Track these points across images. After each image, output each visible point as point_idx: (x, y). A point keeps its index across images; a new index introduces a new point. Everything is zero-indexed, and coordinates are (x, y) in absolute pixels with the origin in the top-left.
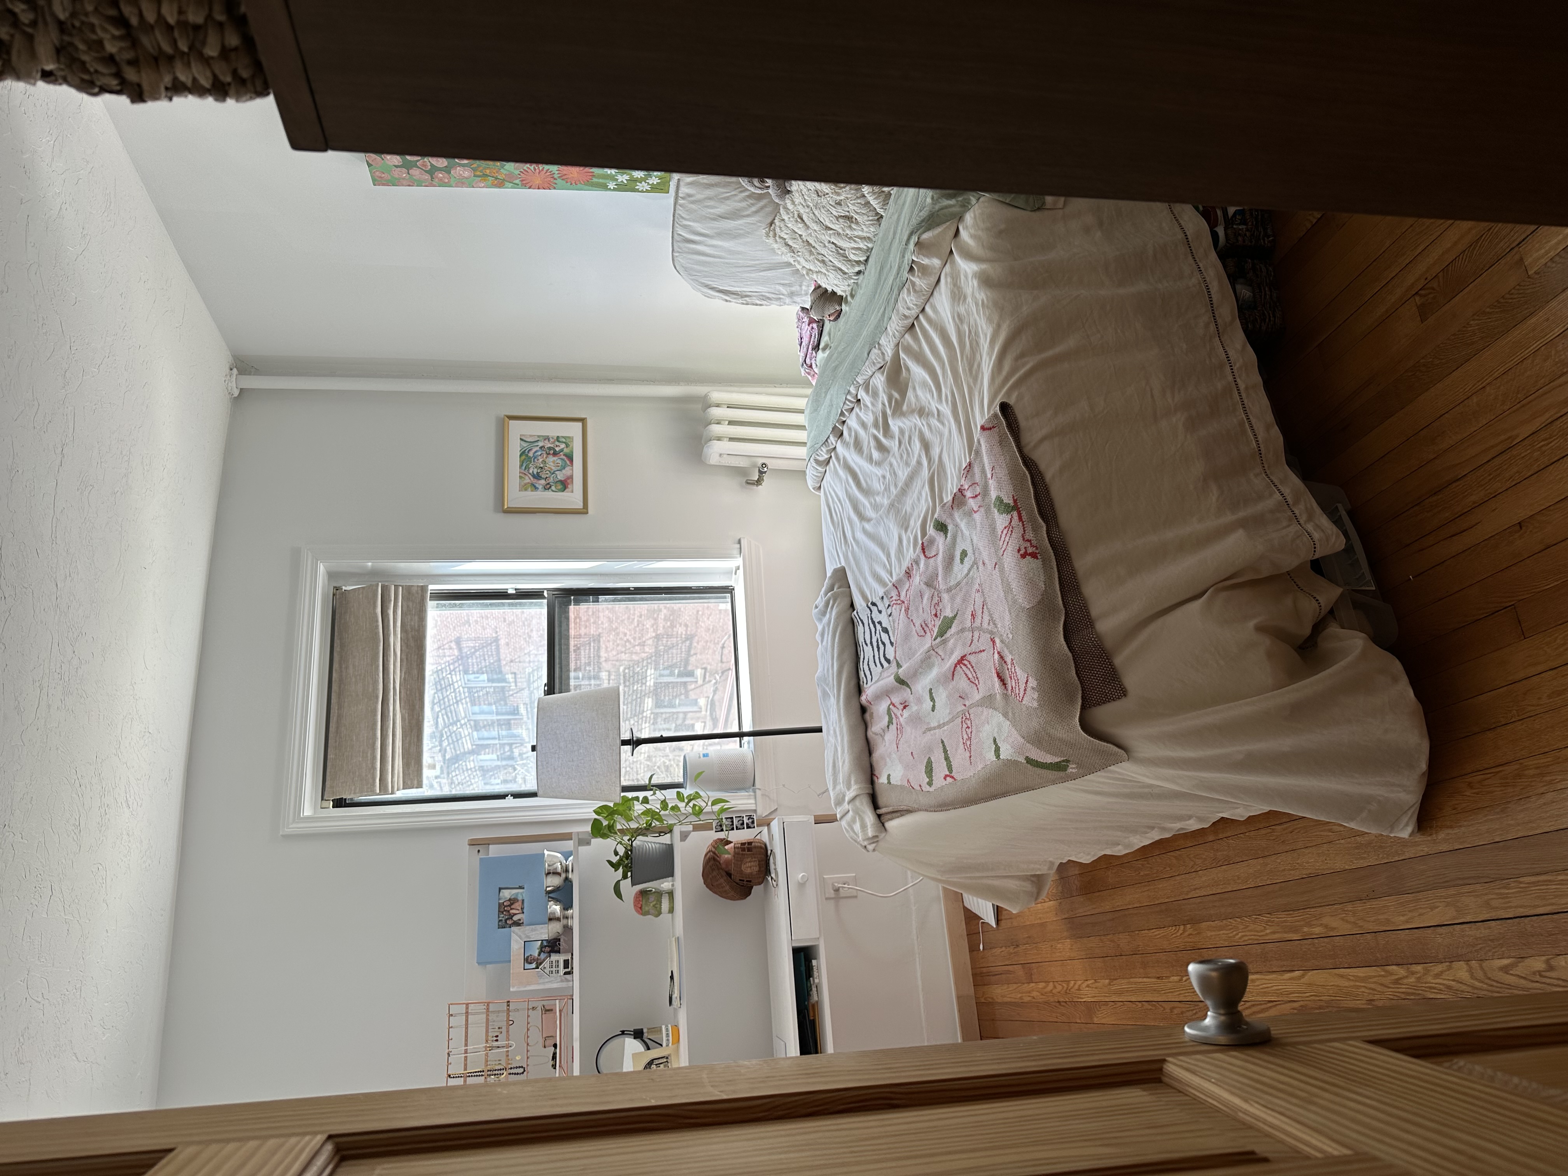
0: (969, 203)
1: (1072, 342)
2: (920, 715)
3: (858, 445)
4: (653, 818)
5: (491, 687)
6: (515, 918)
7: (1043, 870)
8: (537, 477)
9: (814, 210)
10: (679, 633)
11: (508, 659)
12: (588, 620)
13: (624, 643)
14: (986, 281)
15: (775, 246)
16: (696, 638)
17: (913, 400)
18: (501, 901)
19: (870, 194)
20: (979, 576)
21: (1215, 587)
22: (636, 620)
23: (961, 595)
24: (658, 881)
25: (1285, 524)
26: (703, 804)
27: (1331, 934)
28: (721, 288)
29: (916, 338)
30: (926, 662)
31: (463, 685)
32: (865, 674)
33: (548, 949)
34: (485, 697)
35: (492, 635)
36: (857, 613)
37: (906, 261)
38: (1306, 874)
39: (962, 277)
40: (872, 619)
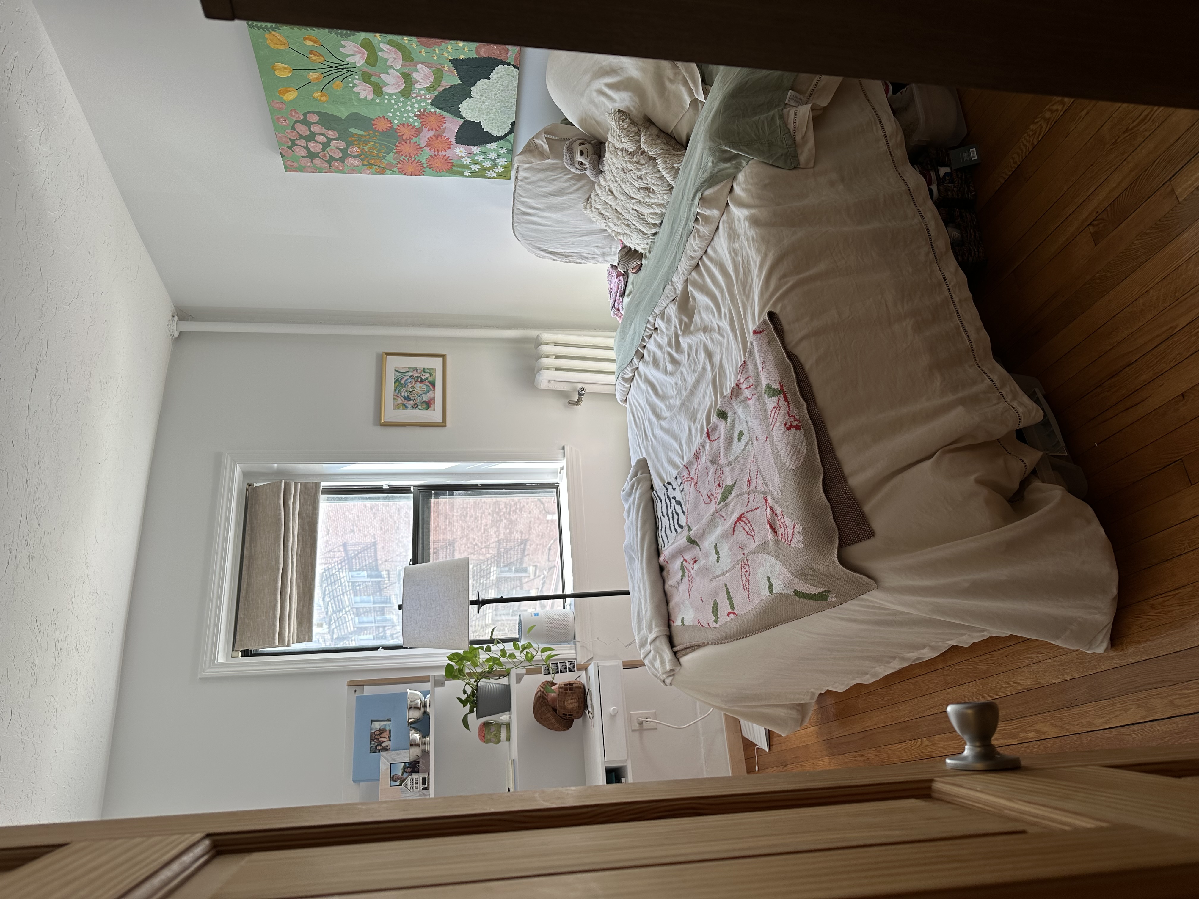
0: (741, 165)
1: (822, 266)
2: (707, 566)
3: (656, 363)
4: (494, 663)
5: (369, 582)
6: (384, 745)
7: (805, 699)
8: (407, 398)
9: (621, 184)
10: (516, 538)
11: (384, 560)
12: (446, 529)
13: (473, 546)
14: (754, 221)
15: (592, 215)
16: (529, 542)
17: (699, 321)
18: (372, 731)
19: (664, 170)
20: (754, 449)
21: (943, 449)
22: (483, 528)
23: (739, 466)
24: (498, 715)
25: (995, 401)
26: (535, 653)
27: (1043, 737)
28: (549, 250)
29: (701, 275)
30: (712, 524)
31: (348, 580)
32: (662, 539)
33: (409, 770)
34: (365, 589)
35: (371, 540)
36: (656, 492)
37: (692, 214)
38: (1020, 690)
39: (736, 222)
40: (668, 495)
